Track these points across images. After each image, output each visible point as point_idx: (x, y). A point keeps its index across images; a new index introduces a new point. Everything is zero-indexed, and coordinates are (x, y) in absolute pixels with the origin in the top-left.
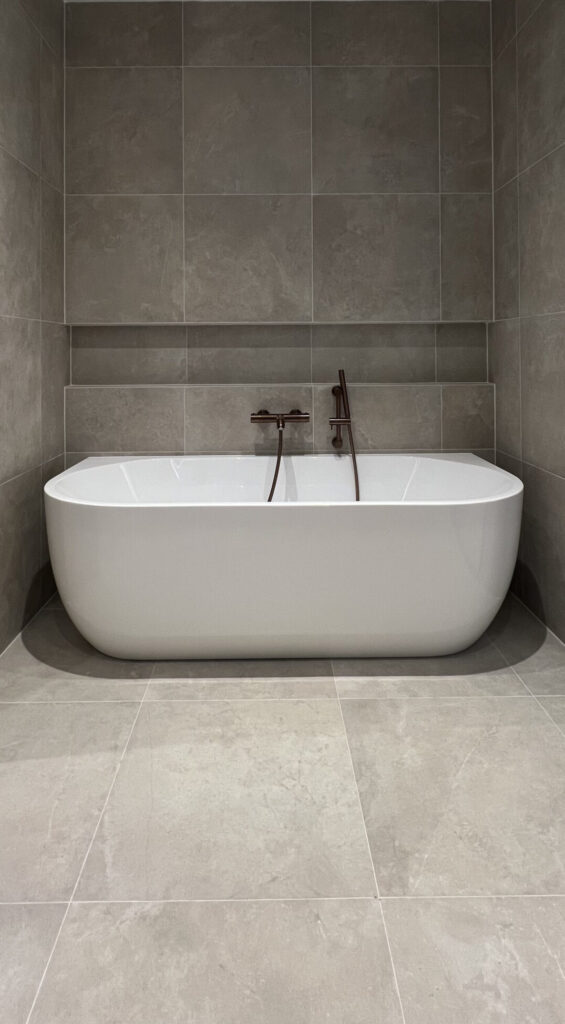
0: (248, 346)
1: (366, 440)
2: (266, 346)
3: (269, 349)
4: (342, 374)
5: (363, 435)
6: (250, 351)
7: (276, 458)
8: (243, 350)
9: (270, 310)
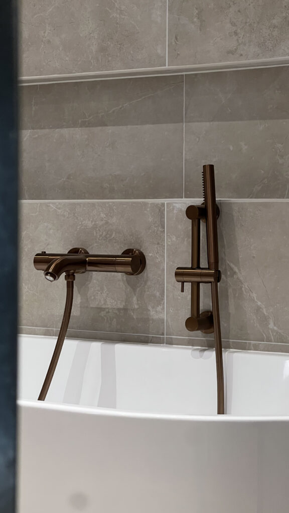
0: (74, 124)
1: (264, 320)
2: (104, 124)
3: (110, 129)
4: (209, 172)
5: (258, 309)
6: (78, 134)
7: (53, 341)
8: (65, 132)
9: (94, 48)
